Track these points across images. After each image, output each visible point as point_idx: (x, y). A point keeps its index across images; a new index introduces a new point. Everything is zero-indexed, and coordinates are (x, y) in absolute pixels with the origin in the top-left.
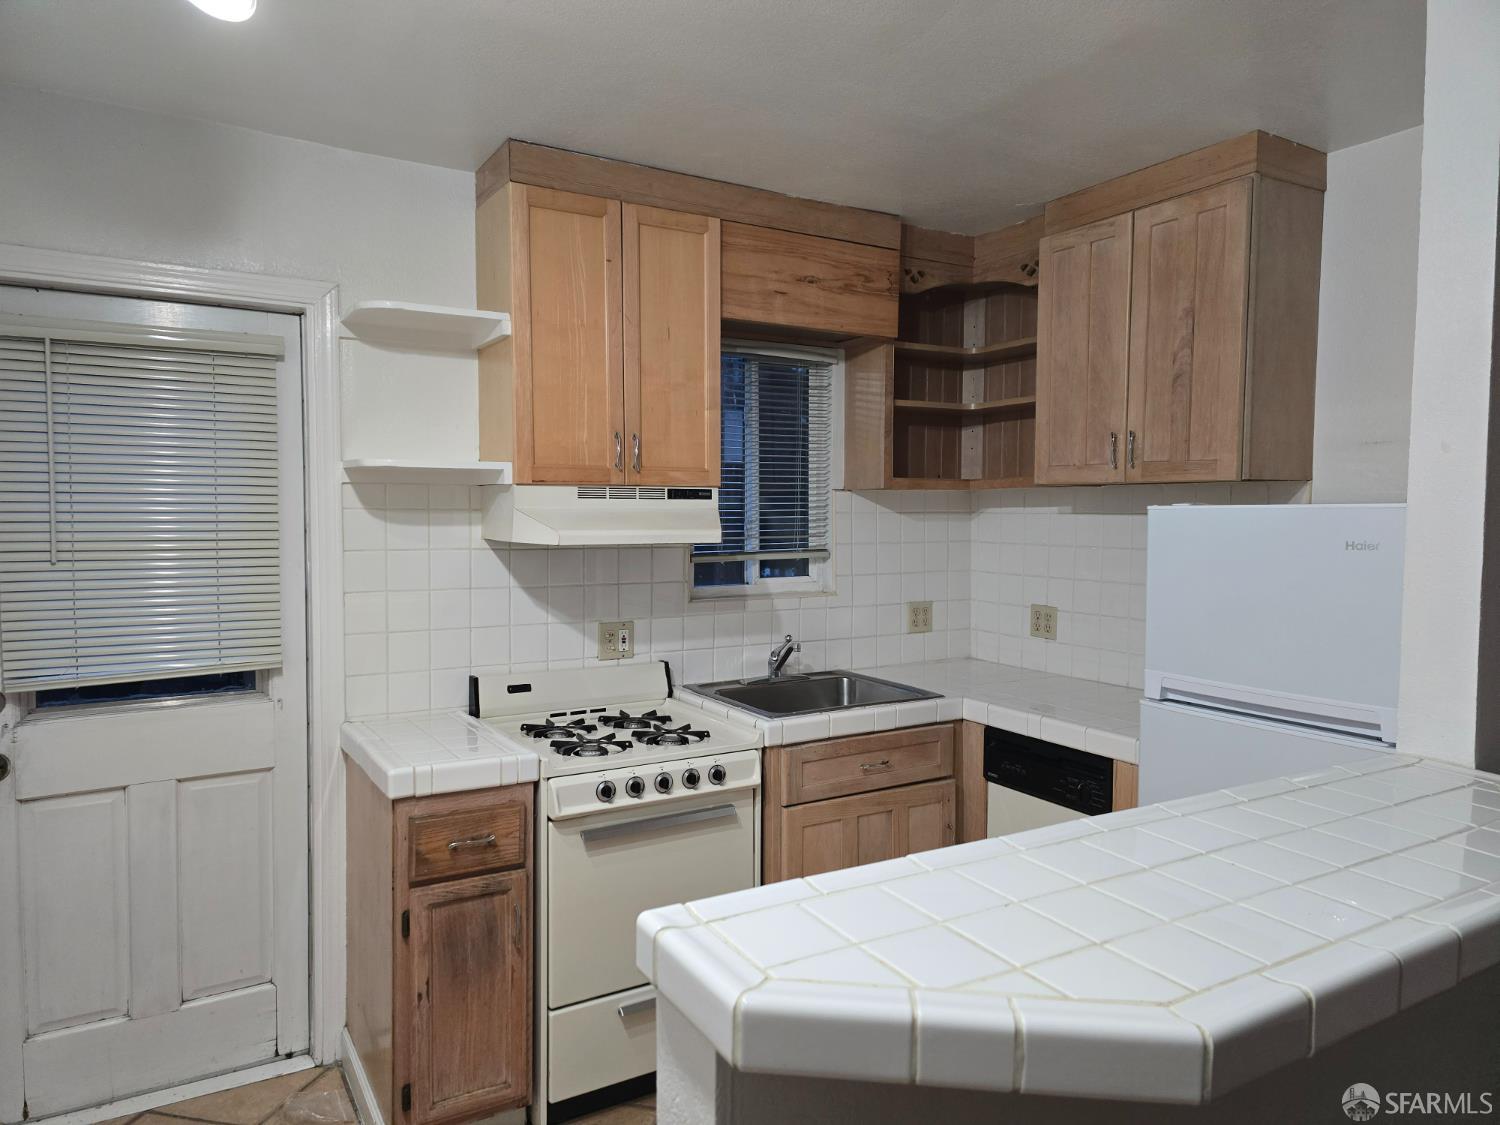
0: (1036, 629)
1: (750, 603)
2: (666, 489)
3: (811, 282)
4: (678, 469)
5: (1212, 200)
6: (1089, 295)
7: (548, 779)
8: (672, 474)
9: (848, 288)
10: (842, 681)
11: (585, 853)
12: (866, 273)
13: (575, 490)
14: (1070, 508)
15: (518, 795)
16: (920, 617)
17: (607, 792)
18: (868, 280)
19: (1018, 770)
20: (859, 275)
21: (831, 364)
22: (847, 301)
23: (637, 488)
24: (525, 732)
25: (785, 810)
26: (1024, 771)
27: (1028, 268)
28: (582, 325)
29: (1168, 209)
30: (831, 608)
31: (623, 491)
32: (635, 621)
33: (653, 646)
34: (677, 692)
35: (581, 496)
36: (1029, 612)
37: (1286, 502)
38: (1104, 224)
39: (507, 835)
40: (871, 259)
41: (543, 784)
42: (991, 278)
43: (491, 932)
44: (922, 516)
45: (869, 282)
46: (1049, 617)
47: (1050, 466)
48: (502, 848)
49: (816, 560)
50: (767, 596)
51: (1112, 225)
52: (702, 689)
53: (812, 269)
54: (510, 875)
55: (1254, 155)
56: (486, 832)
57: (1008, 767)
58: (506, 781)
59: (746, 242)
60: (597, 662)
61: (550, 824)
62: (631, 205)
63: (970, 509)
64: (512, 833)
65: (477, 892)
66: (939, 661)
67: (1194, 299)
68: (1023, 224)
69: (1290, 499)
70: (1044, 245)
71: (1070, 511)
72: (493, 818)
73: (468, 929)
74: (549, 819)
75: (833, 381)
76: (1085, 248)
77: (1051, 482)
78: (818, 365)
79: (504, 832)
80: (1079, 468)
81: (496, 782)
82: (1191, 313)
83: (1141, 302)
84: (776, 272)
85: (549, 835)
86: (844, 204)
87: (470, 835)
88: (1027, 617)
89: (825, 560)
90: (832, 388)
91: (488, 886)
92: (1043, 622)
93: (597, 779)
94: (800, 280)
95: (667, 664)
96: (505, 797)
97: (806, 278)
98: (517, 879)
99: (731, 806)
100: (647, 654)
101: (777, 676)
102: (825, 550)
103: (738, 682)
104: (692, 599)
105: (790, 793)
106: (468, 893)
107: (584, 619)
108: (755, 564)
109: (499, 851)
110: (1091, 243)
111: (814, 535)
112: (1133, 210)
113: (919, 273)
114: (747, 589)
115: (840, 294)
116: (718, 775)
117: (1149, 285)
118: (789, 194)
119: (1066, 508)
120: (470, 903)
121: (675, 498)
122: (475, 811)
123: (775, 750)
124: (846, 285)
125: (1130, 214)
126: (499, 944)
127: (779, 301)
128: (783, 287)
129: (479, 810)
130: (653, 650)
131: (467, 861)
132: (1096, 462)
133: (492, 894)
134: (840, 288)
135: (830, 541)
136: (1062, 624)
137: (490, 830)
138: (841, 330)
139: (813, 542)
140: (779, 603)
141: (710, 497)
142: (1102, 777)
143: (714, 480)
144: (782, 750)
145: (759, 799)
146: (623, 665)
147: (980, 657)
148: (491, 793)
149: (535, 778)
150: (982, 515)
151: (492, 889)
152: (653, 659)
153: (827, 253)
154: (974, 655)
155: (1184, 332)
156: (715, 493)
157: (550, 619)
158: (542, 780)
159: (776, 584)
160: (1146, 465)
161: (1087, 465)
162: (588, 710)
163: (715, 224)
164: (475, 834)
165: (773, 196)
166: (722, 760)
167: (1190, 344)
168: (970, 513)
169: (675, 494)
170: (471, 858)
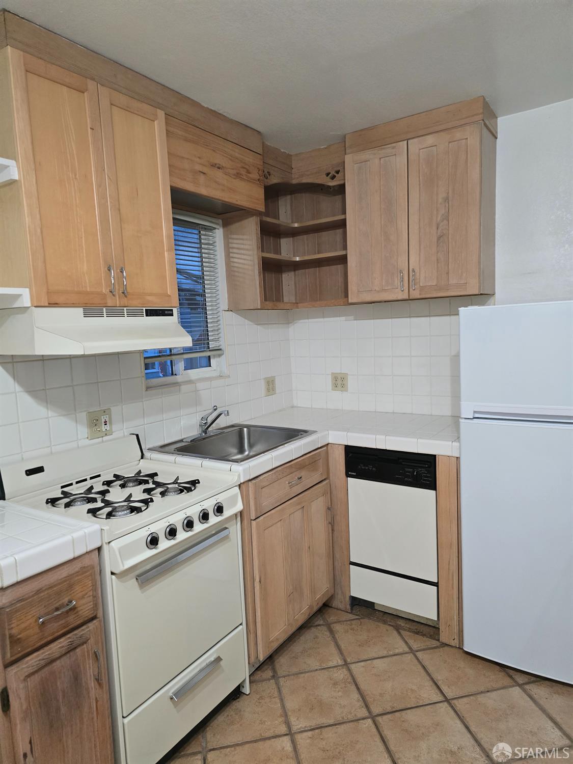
0: (335, 386)
1: (183, 388)
2: (144, 309)
3: (219, 168)
4: (151, 294)
5: (458, 135)
6: (380, 190)
7: (109, 543)
8: (149, 298)
9: (238, 176)
10: (243, 430)
11: (140, 591)
12: (247, 167)
13: (81, 310)
14: (353, 317)
15: (86, 562)
16: (270, 385)
17: (154, 541)
18: (248, 172)
19: (371, 469)
20: (244, 168)
21: (215, 228)
22: (240, 185)
23: (125, 308)
24: (50, 504)
25: (254, 523)
26: (374, 469)
27: (330, 175)
28: (76, 178)
29: (430, 140)
30: (227, 386)
31: (115, 312)
32: (111, 408)
33: (125, 424)
34: (147, 454)
35: (86, 315)
36: (330, 378)
37: (483, 305)
38: (389, 148)
39: (83, 597)
40: (250, 159)
41: (106, 549)
42: (305, 180)
43: (76, 679)
44: (266, 326)
45: (249, 173)
46: (343, 379)
47: (358, 291)
48: (81, 608)
49: (214, 356)
50: (190, 382)
51: (394, 148)
52: (163, 448)
53: (219, 160)
54: (88, 627)
55: (481, 111)
56: (66, 600)
57: (363, 467)
58: (77, 554)
59: (180, 133)
60: (87, 442)
61: (113, 577)
62: (105, 88)
63: (288, 322)
64: (87, 594)
65: (63, 650)
66: (280, 411)
67: (448, 193)
68: (326, 148)
69: (485, 303)
70: (348, 159)
71: (353, 319)
72: (70, 587)
73: (59, 683)
74: (112, 573)
75: (217, 240)
76: (377, 161)
77: (360, 300)
78: (206, 228)
79: (80, 595)
80: (378, 292)
81: (71, 556)
82: (446, 199)
83: (414, 195)
84: (199, 158)
85: (113, 586)
86: (234, 119)
87: (53, 607)
88: (329, 379)
89: (220, 356)
90: (217, 244)
91: (71, 643)
92: (339, 382)
93: (144, 534)
94: (213, 165)
95: (137, 436)
96: (77, 566)
97: (216, 164)
98: (94, 628)
99: (226, 528)
100: (121, 431)
101: (206, 433)
102: (220, 349)
103: (181, 441)
104: (148, 388)
105: (256, 510)
106: (57, 655)
107: (75, 410)
108: (182, 361)
109: (77, 612)
110: (380, 159)
111: (213, 340)
112: (408, 140)
113: (268, 172)
114: (179, 378)
115: (234, 179)
116: (219, 510)
117: (420, 185)
118: (203, 104)
119: (351, 317)
120: (58, 662)
121: (150, 316)
122: (55, 586)
123: (245, 484)
124: (238, 173)
125: (406, 141)
126: (84, 684)
127: (202, 178)
128: (205, 170)
129: (59, 584)
130: (125, 428)
131: (54, 628)
132: (389, 288)
133: (75, 648)
134: (234, 175)
135: (222, 344)
136: (351, 383)
137: (69, 597)
138: (237, 203)
139: (212, 345)
140: (200, 386)
141: (172, 315)
142: (427, 466)
143: (173, 302)
144: (250, 482)
145: (239, 519)
146: (106, 441)
147: (299, 406)
148: (65, 567)
149: (98, 545)
150: (295, 325)
151: (75, 645)
152: (126, 434)
153: (226, 150)
154: (295, 405)
155: (442, 211)
156: (175, 311)
157: (50, 414)
158: (105, 545)
159: (194, 373)
160: (422, 289)
161: (384, 290)
162: (88, 478)
163: (161, 114)
164: (57, 605)
165: (195, 104)
166: (221, 499)
167: (446, 218)
168: (288, 323)
169: (150, 313)
170: (56, 625)
